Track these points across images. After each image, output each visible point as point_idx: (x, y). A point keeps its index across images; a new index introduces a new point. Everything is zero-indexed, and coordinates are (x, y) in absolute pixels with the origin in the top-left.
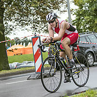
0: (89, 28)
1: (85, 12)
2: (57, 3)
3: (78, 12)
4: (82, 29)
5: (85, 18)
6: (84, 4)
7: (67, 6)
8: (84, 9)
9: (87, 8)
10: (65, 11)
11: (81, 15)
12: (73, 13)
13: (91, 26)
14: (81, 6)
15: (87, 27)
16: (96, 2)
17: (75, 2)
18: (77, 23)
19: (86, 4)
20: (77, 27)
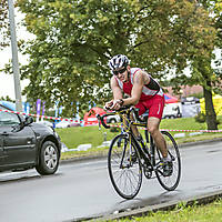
0: (58, 85)
1: (50, 48)
3: (35, 47)
4: (43, 87)
6: (49, 31)
7: (9, 33)
8: (48, 40)
9: (56, 39)
10: (4, 45)
11: (41, 54)
12: (24, 50)
13: (63, 81)
14: (42, 34)
15: (55, 81)
16: (75, 27)
17: (28, 25)
18: (33, 72)
19: (54, 29)
20: (32, 82)
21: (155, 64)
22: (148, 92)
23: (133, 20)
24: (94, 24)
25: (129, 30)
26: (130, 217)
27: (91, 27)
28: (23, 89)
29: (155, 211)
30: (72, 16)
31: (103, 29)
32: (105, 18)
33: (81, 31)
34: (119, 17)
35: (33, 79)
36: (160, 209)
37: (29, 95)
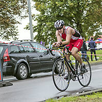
0: (51, 35)
1: (47, 17)
2: (18, 8)
3: (40, 18)
4: (43, 36)
5: (47, 24)
6: (46, 10)
7: (28, 11)
8: (46, 14)
9: (49, 13)
10: (26, 17)
11: (42, 21)
12: (35, 19)
13: (53, 33)
14: (43, 12)
15: (49, 33)
16: (58, 8)
17: (37, 7)
18: (39, 29)
19: (49, 9)
20: (39, 34)
21: (95, 24)
22: (74, 38)
23: (85, 5)
24: (67, 6)
25: (83, 9)
26: (84, 95)
27: (65, 8)
28: (34, 37)
29: (96, 92)
30: (57, 3)
31: (71, 9)
32: (72, 4)
33: (61, 10)
34: (78, 3)
35: (39, 32)
36: (98, 91)
37: (37, 40)
